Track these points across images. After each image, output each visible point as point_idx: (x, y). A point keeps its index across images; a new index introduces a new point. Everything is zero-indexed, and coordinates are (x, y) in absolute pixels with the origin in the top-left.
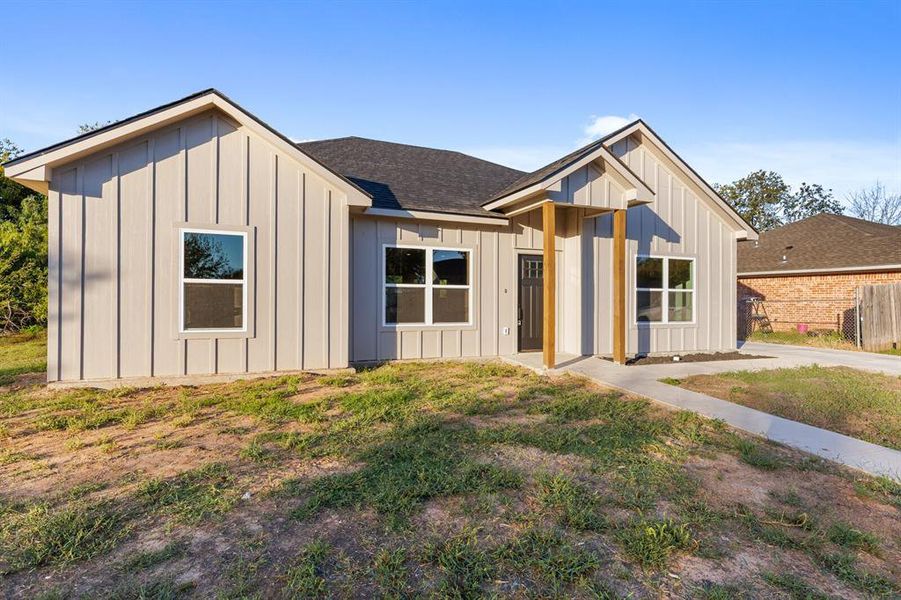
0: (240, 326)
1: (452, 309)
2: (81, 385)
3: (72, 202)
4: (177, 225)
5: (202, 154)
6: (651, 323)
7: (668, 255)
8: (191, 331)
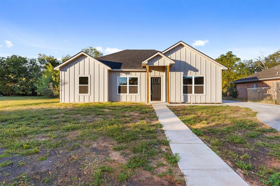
0: (88, 93)
1: (134, 90)
2: (64, 102)
3: (63, 72)
4: (78, 75)
5: (82, 62)
6: (188, 94)
7: (194, 75)
8: (80, 94)
